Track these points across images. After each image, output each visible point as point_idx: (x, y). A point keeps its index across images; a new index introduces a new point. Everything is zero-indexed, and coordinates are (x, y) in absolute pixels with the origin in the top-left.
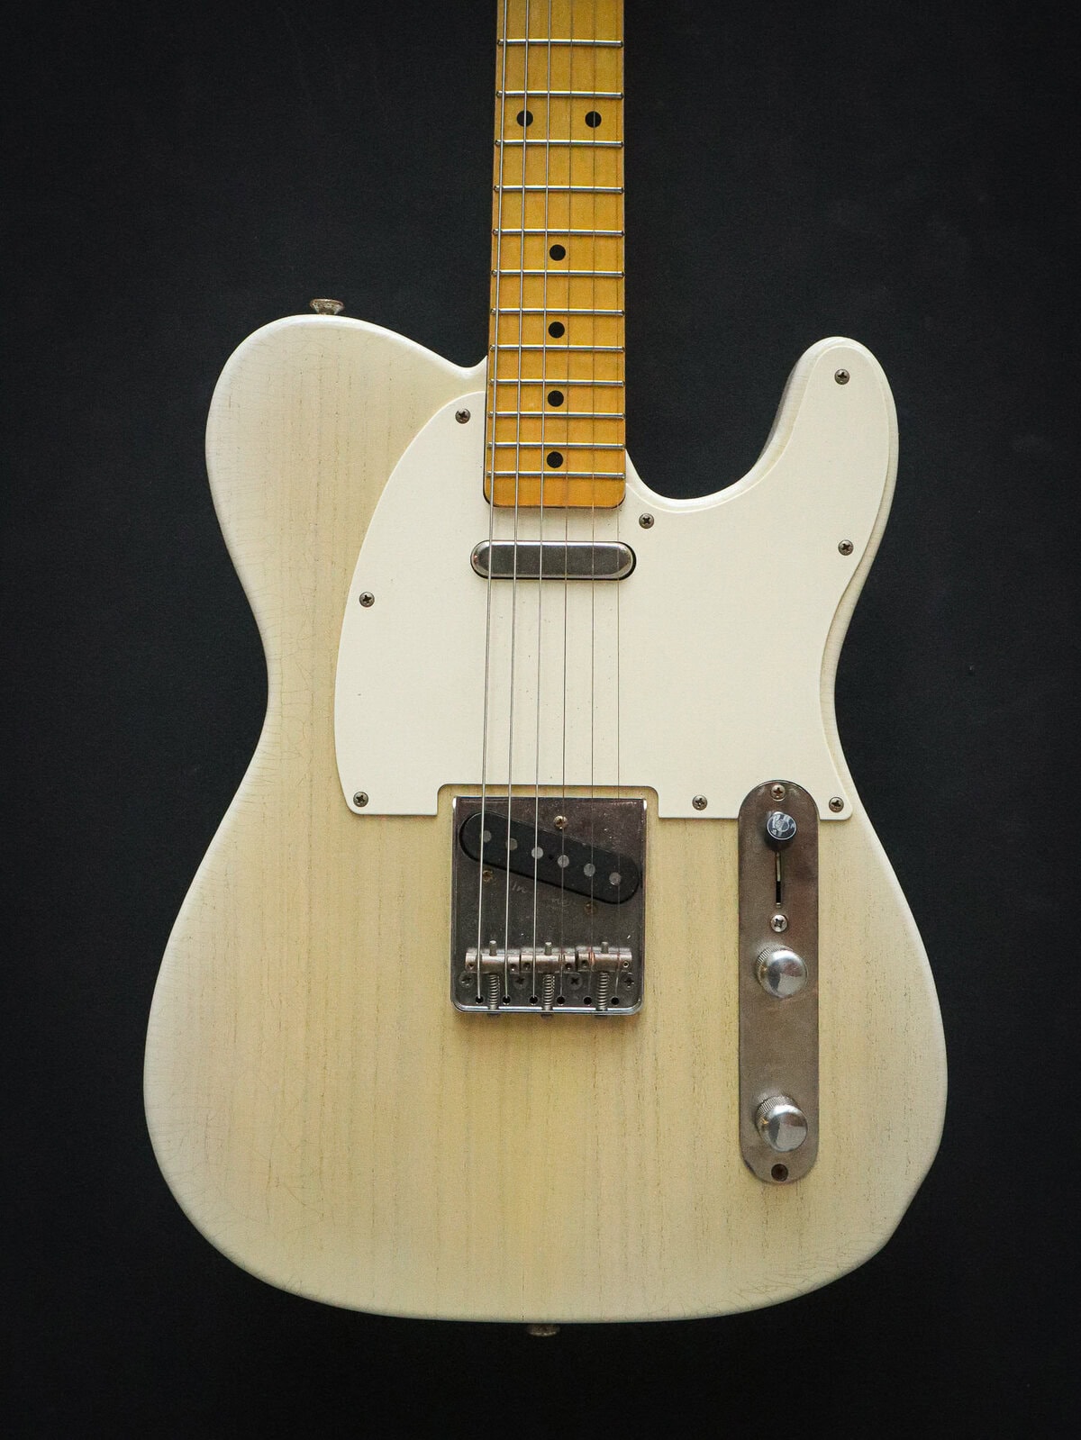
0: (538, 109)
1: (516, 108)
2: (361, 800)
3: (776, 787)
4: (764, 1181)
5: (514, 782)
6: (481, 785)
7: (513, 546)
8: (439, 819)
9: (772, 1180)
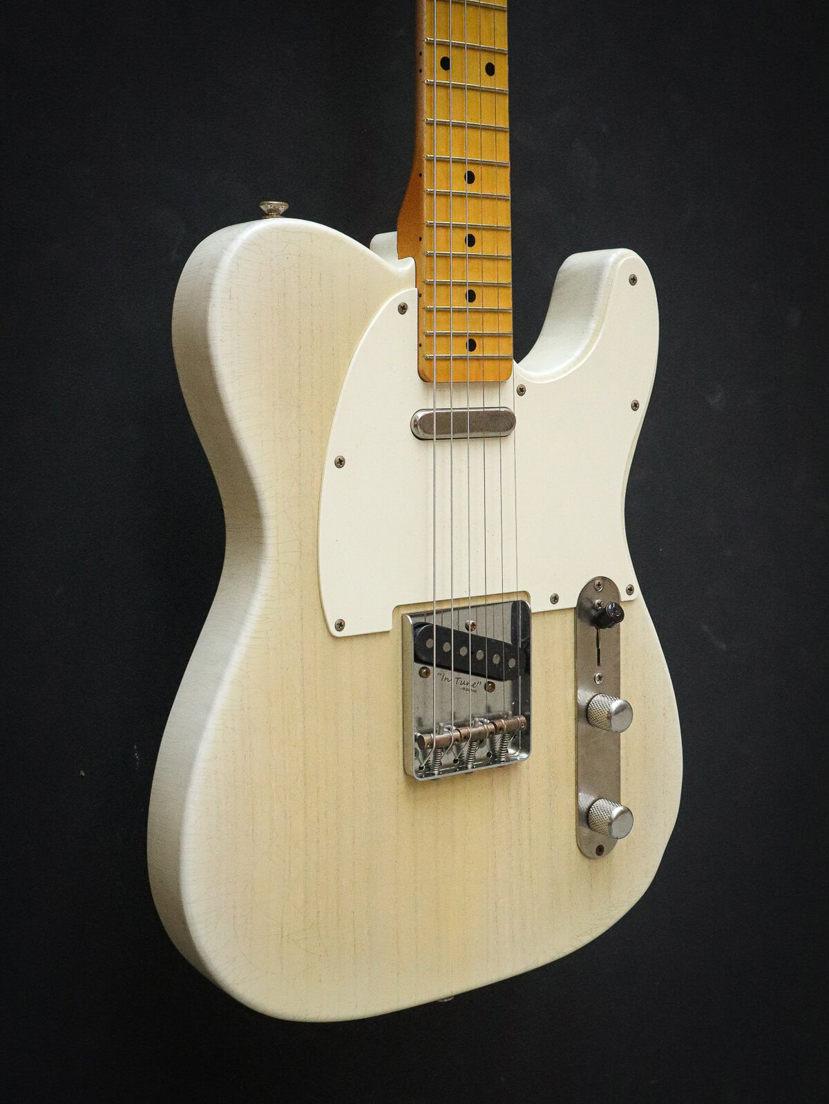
0: (454, 55)
1: (439, 54)
2: (340, 626)
3: (597, 582)
4: (589, 858)
5: (455, 597)
6: (432, 602)
7: (433, 414)
8: (391, 634)
9: (597, 856)
